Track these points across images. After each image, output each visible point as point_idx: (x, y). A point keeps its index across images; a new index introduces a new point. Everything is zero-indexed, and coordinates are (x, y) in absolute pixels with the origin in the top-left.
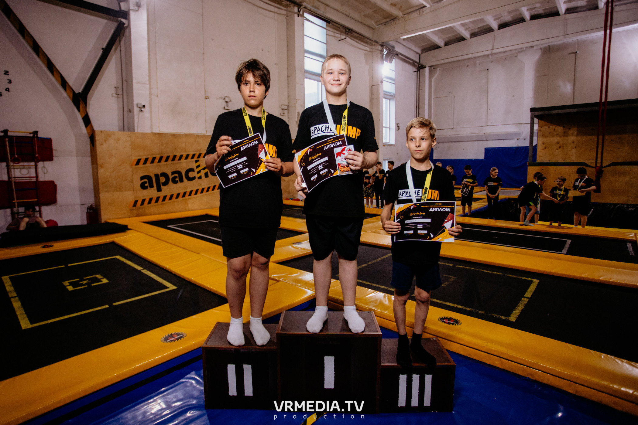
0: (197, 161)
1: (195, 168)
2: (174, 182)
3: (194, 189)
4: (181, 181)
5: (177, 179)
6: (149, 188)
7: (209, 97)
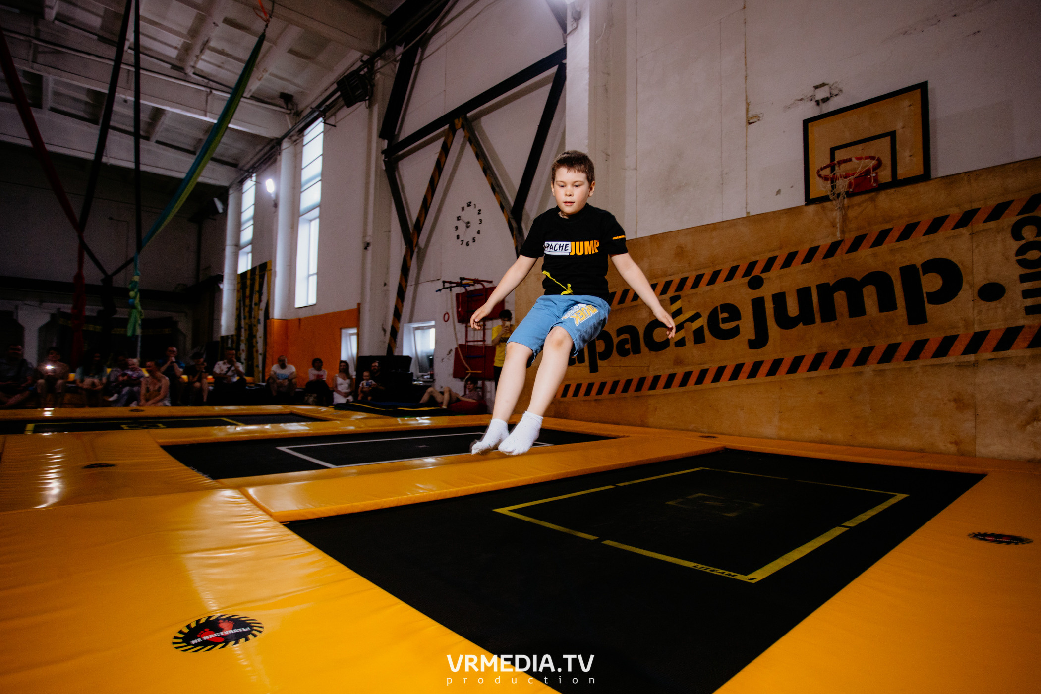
0: (674, 300)
2: (623, 353)
3: (665, 373)
4: (637, 350)
5: (627, 346)
6: (577, 362)
7: (761, 115)
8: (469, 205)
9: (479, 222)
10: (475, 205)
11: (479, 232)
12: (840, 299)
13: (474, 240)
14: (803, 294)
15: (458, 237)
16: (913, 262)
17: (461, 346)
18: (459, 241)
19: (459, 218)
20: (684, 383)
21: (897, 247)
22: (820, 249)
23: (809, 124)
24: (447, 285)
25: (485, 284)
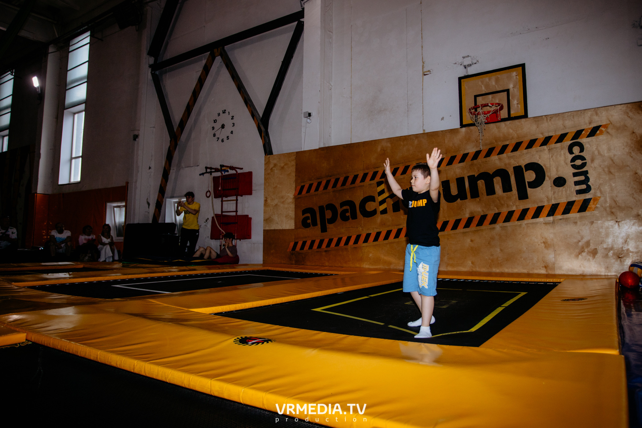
0: (379, 184)
1: (376, 195)
2: (345, 219)
3: (374, 231)
4: (354, 217)
5: (348, 214)
6: (311, 226)
7: (431, 71)
8: (224, 112)
9: (232, 125)
10: (229, 112)
11: (232, 132)
12: (481, 184)
13: (228, 138)
14: (460, 181)
15: (214, 135)
16: (520, 165)
17: (217, 215)
18: (215, 138)
19: (215, 121)
20: (387, 237)
21: (512, 155)
22: (469, 155)
23: (462, 80)
24: (209, 170)
25: (238, 170)
